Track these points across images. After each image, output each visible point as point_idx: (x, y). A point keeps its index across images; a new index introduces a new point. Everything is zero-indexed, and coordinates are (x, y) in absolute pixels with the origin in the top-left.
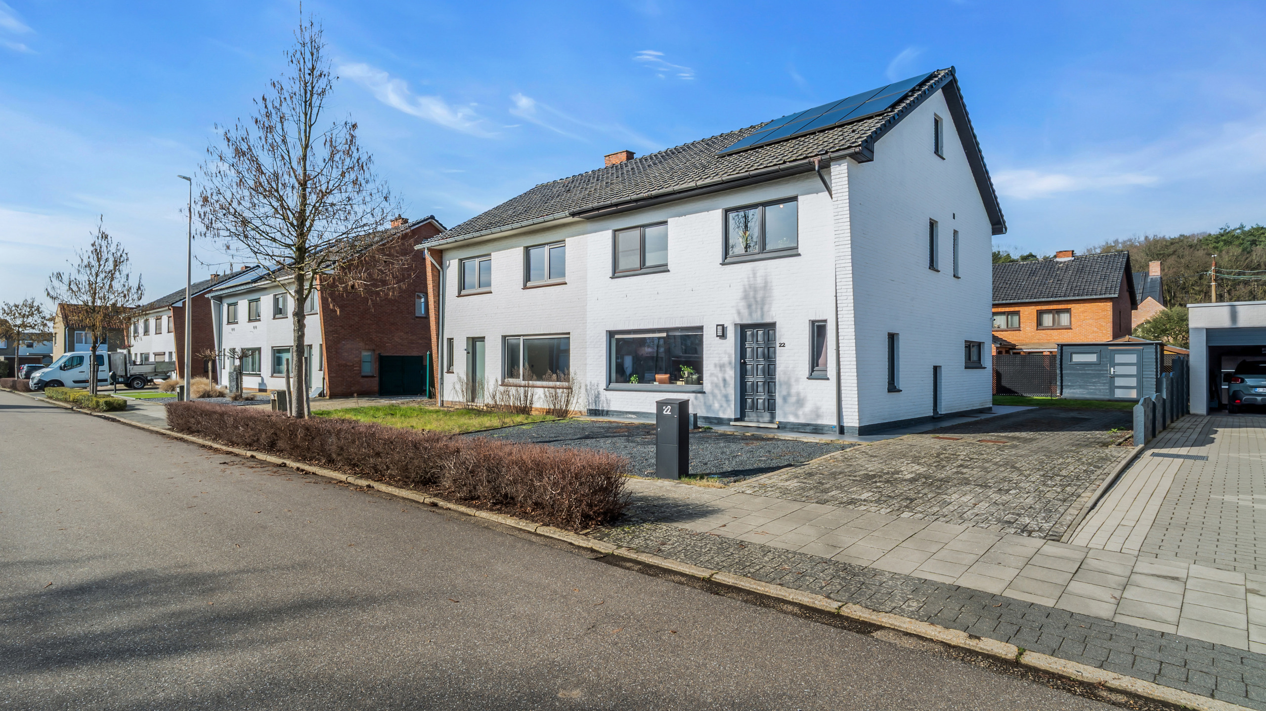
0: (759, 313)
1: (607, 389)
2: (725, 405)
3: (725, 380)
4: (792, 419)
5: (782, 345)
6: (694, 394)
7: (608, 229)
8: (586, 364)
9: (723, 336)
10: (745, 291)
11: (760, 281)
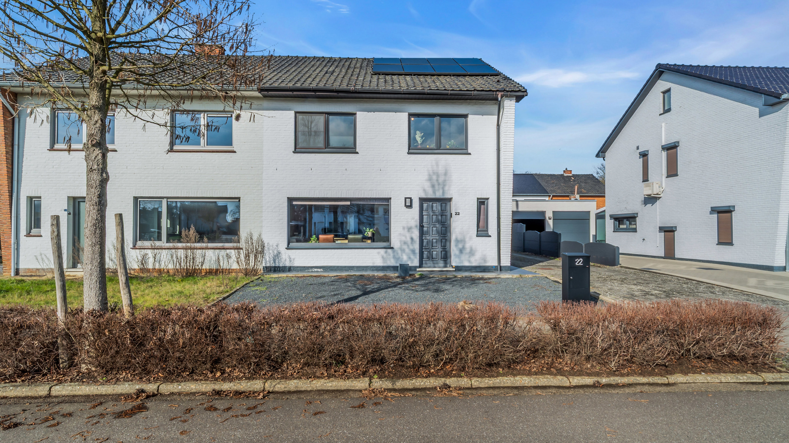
0: (441, 191)
1: (288, 248)
2: (412, 257)
3: (412, 239)
4: (467, 264)
5: (457, 214)
6: (385, 250)
7: (290, 110)
8: (262, 227)
9: (410, 206)
10: (430, 175)
11: (441, 170)
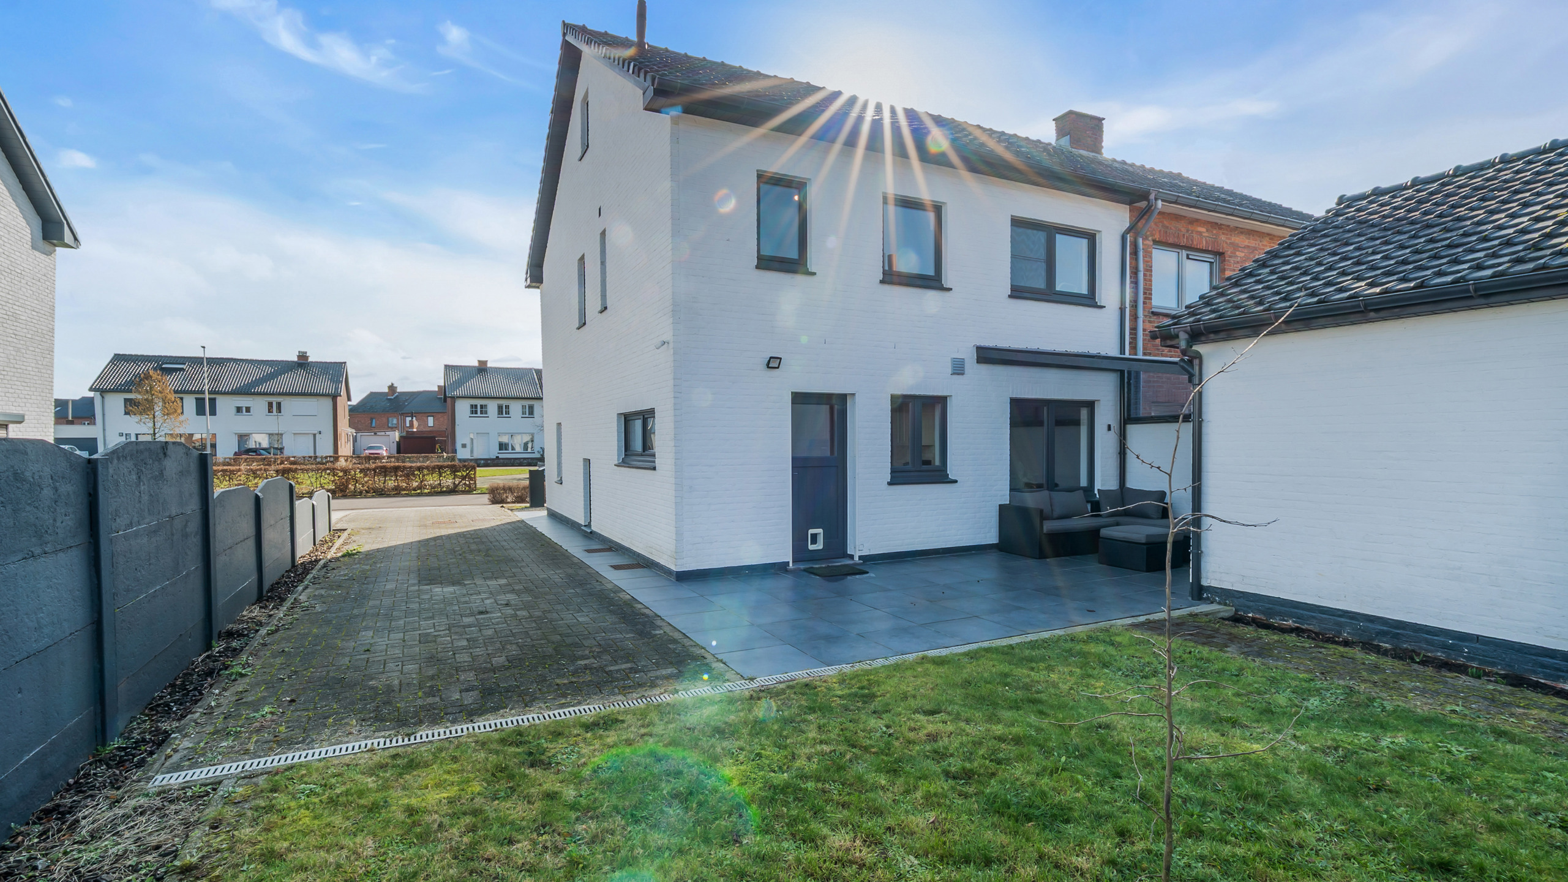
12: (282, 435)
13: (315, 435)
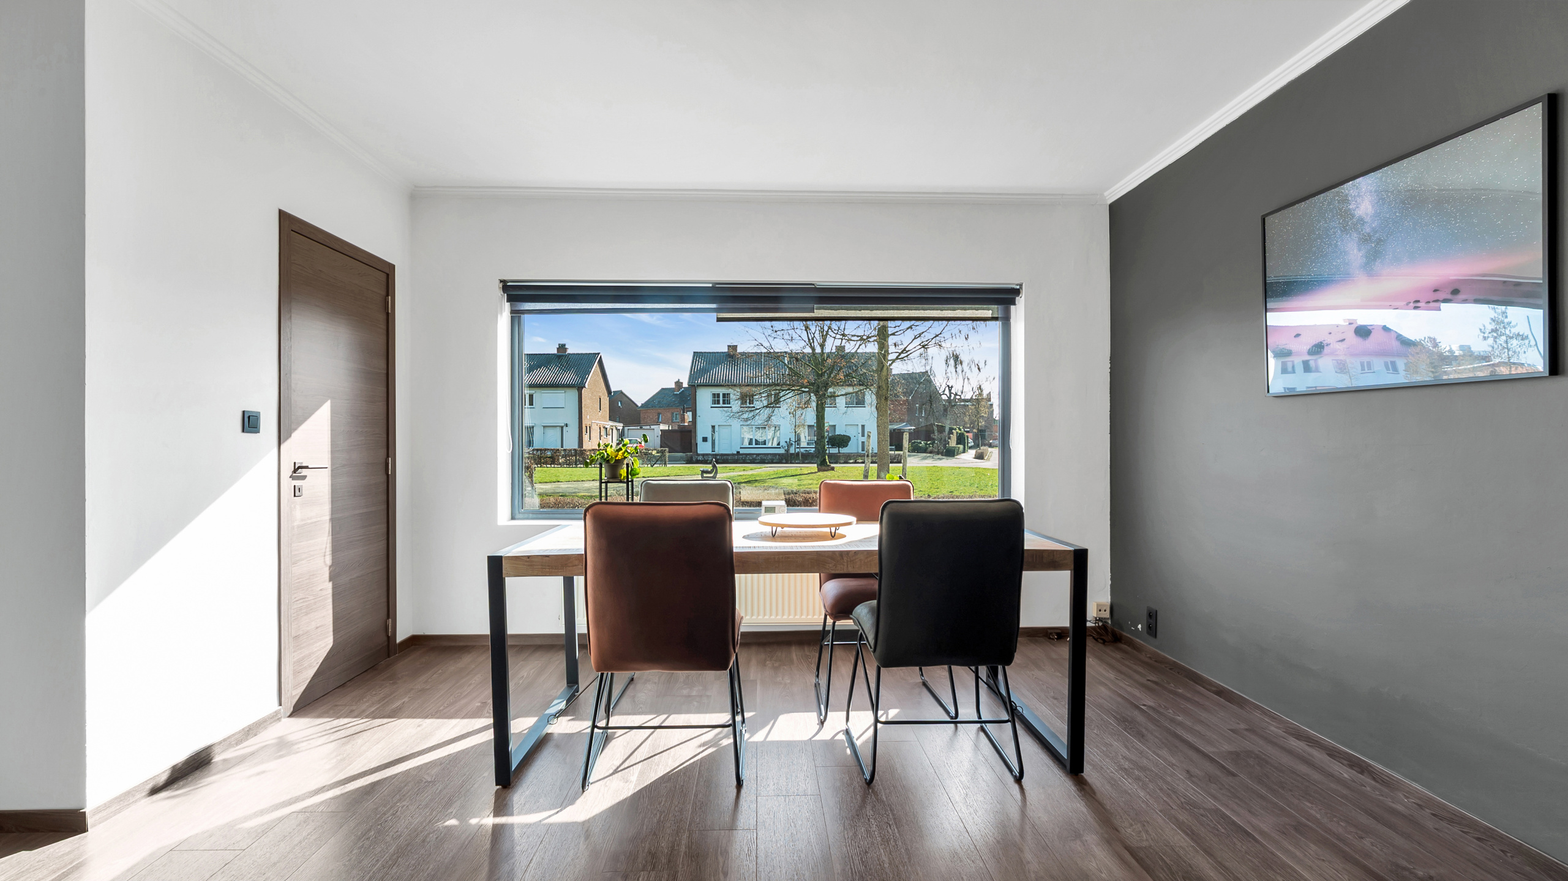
12: (533, 427)
13: (562, 427)
